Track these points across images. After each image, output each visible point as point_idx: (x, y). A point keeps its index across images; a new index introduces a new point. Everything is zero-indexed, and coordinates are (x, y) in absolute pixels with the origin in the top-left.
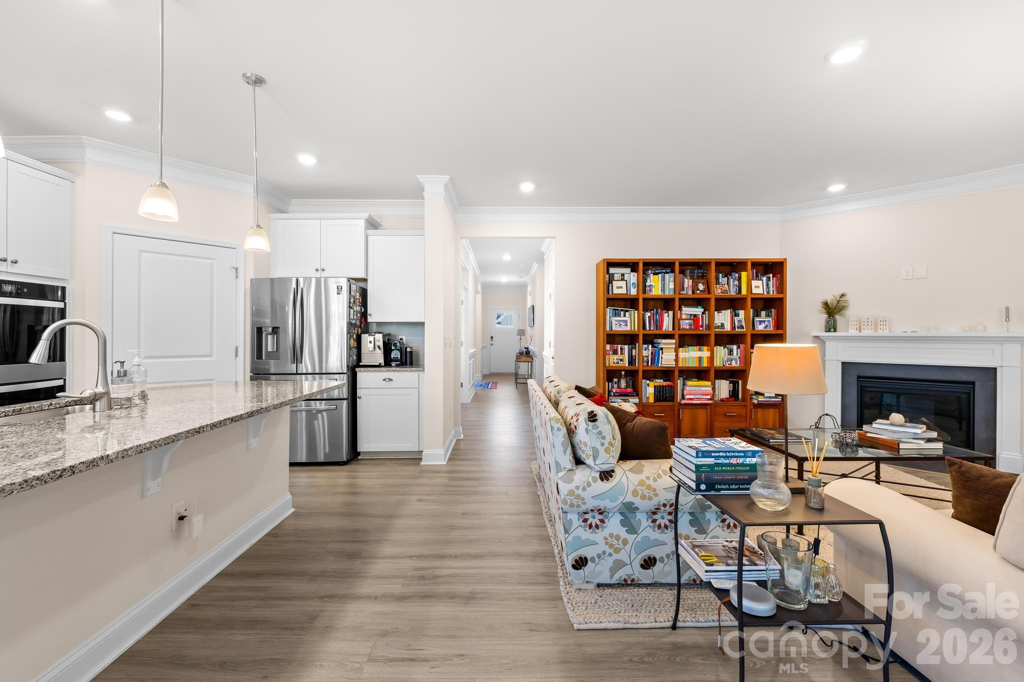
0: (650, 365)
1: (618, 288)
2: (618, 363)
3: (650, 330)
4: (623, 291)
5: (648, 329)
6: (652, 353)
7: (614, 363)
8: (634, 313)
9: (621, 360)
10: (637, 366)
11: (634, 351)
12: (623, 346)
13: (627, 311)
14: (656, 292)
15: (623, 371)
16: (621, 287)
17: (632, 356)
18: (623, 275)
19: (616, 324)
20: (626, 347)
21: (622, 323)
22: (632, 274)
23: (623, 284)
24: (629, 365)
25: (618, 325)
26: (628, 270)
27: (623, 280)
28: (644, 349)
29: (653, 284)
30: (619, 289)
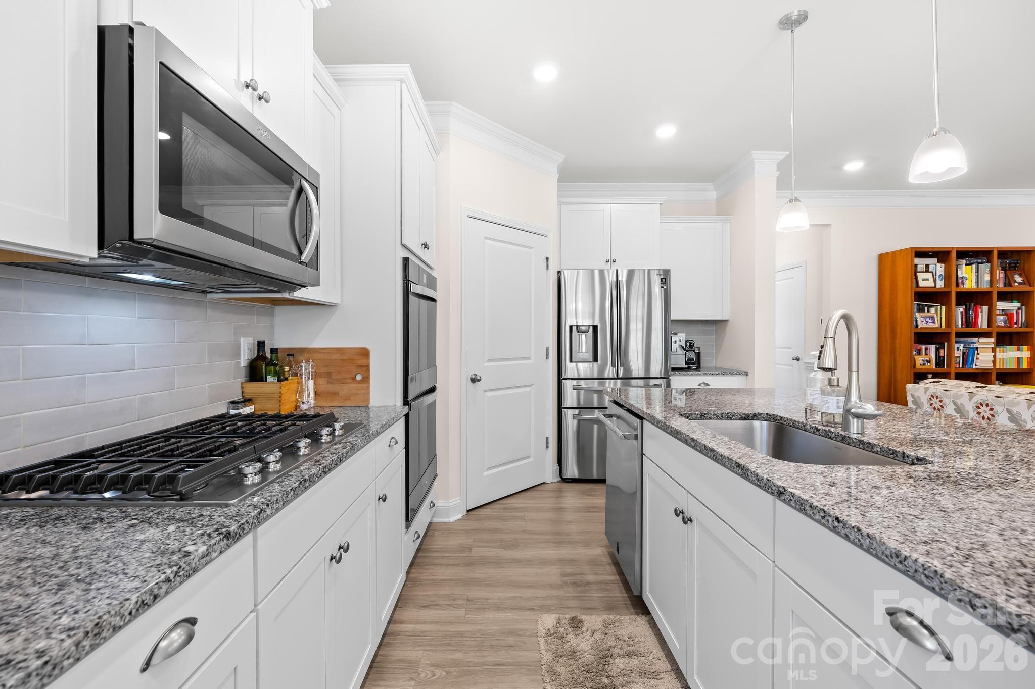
0: (961, 367)
1: (923, 280)
2: (924, 365)
3: (962, 327)
4: (931, 284)
5: (960, 327)
6: (964, 354)
7: (921, 365)
8: (941, 309)
9: (928, 361)
10: (945, 368)
11: (941, 351)
12: (929, 346)
13: (933, 306)
14: (970, 284)
15: (930, 373)
16: (928, 280)
17: (940, 357)
18: (927, 266)
19: (922, 321)
20: (933, 348)
21: (928, 319)
22: (939, 265)
23: (929, 276)
24: (936, 367)
25: (925, 322)
26: (934, 260)
27: (927, 271)
28: (956, 349)
29: (966, 276)
30: (926, 281)
